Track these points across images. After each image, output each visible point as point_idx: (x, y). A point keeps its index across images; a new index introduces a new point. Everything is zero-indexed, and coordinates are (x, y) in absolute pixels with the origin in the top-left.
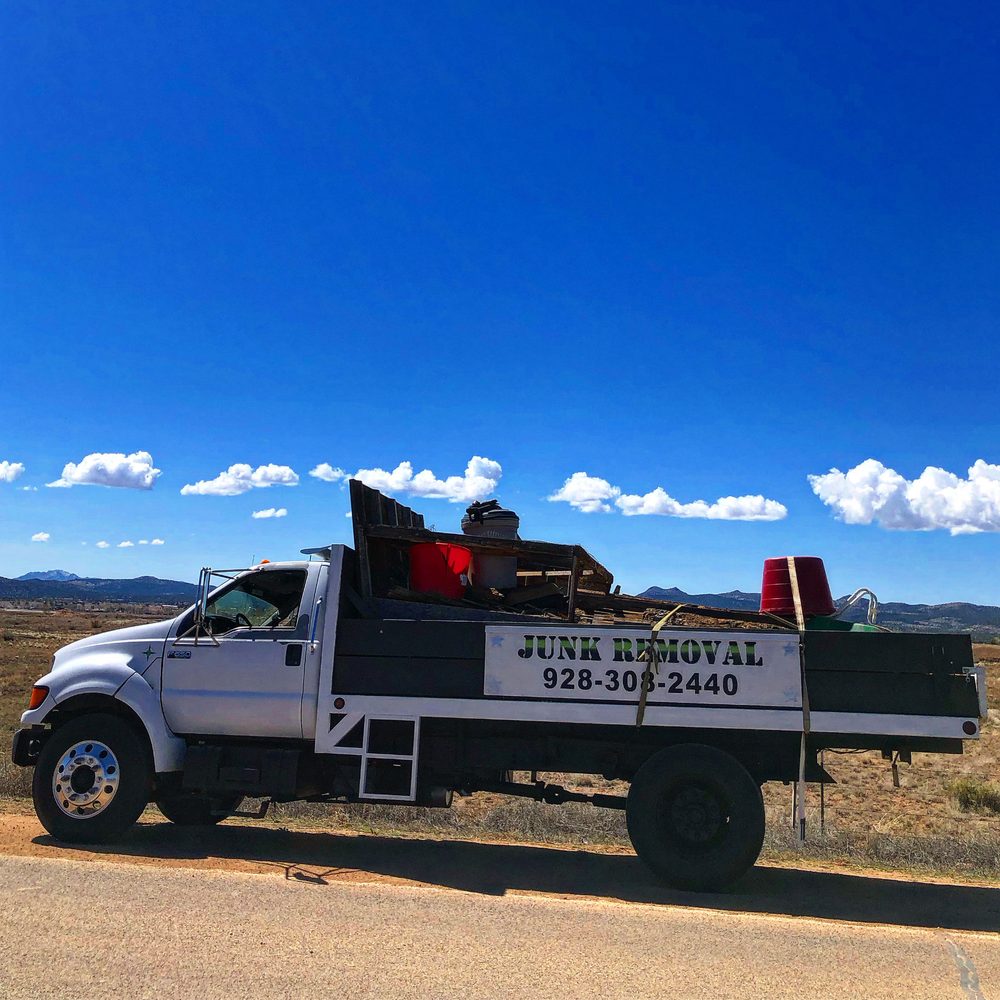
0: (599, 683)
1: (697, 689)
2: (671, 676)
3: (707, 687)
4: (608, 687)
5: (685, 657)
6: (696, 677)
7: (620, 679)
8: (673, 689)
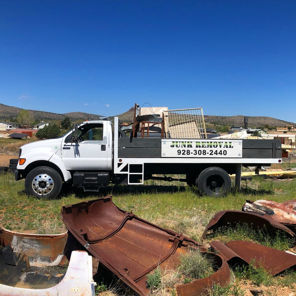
0: (192, 153)
1: (217, 154)
2: (210, 151)
3: (219, 153)
4: (194, 154)
5: (214, 146)
6: (216, 151)
7: (197, 152)
8: (211, 154)
